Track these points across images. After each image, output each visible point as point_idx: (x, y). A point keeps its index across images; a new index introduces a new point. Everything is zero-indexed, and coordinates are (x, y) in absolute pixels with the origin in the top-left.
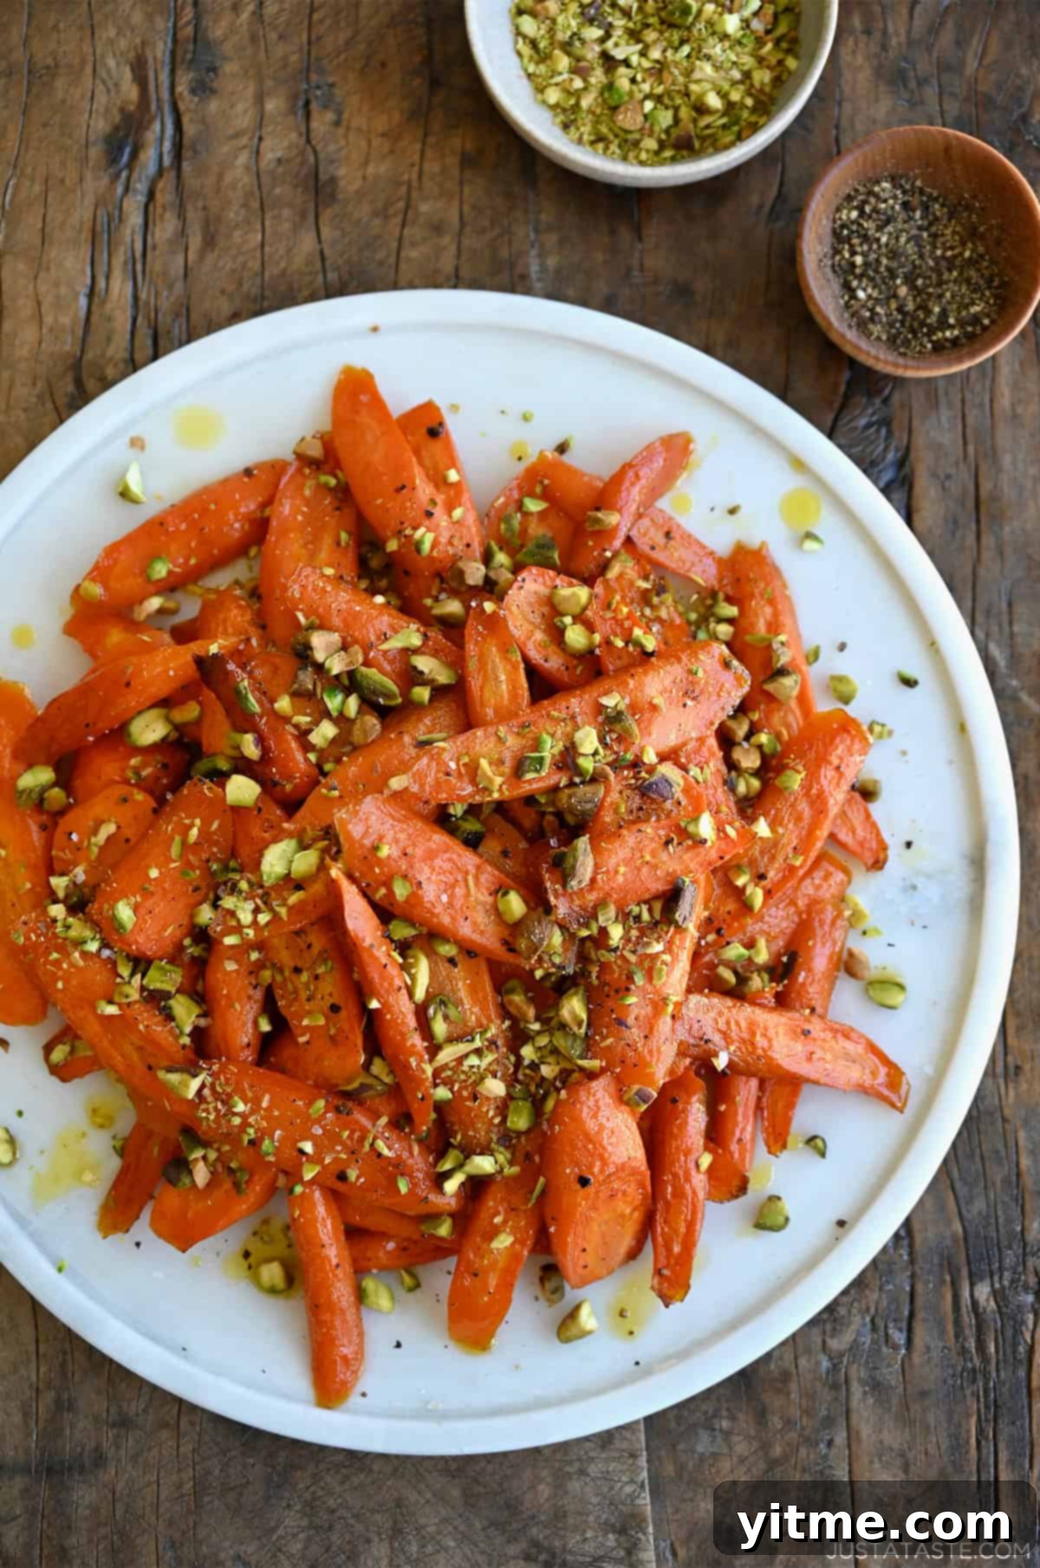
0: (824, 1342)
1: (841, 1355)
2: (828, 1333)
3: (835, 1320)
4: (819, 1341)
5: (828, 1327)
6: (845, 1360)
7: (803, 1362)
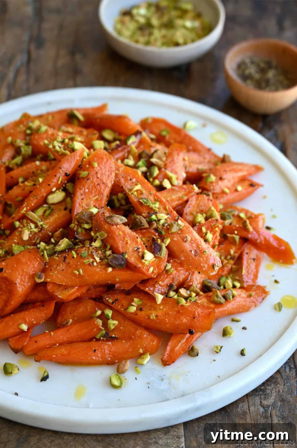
0: (261, 402)
1: (268, 406)
2: (262, 399)
3: (265, 394)
4: (259, 402)
5: (262, 397)
6: (270, 409)
7: (252, 408)
